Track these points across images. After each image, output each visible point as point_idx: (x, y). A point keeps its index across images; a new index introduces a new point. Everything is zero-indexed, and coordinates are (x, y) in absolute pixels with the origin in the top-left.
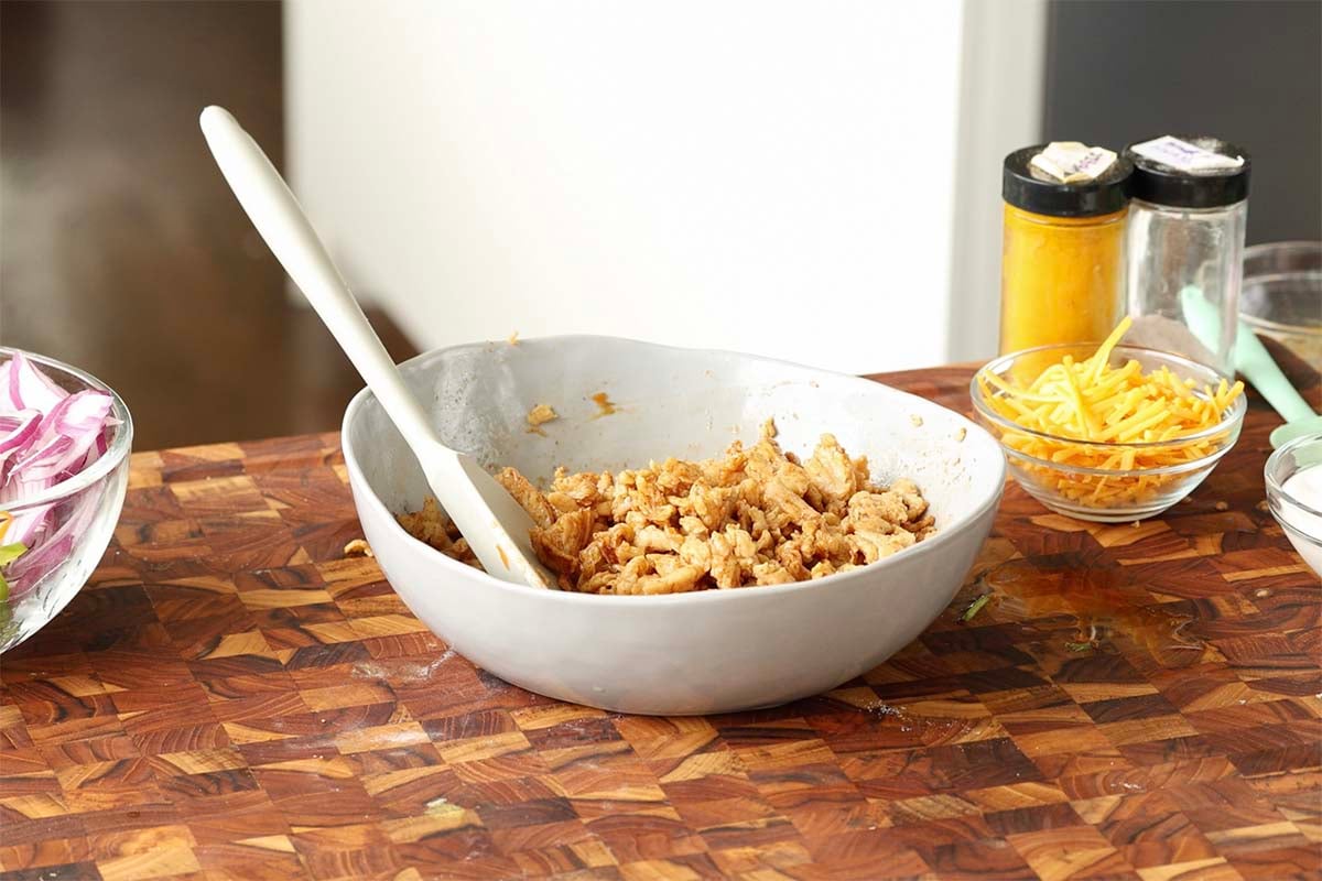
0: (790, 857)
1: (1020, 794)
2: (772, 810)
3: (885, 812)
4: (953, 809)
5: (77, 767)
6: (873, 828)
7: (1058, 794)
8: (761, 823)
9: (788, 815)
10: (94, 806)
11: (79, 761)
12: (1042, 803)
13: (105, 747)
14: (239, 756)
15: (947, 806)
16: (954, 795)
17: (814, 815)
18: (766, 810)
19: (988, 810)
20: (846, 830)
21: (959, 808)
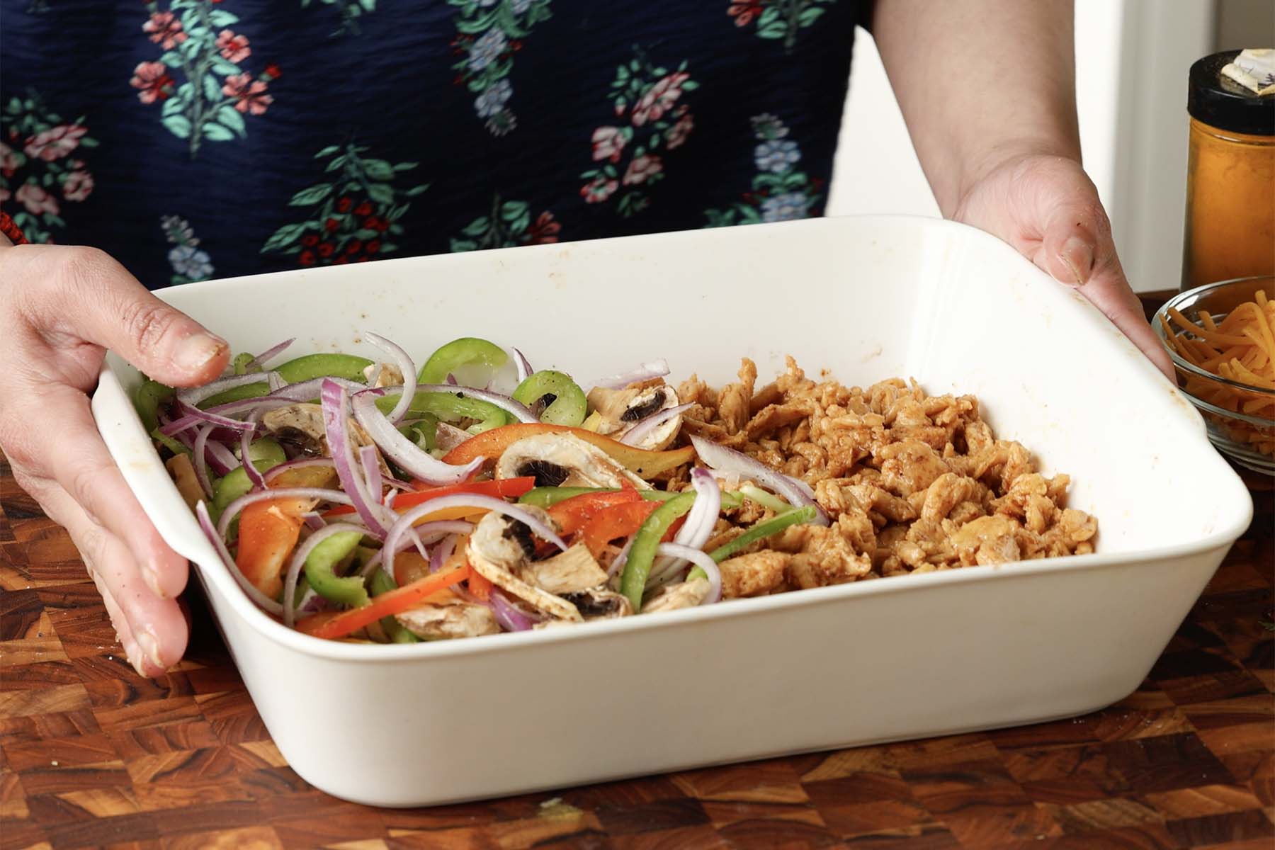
1: (1207, 799)
2: (927, 815)
3: (1056, 820)
4: (1131, 816)
5: (149, 757)
6: (1041, 837)
7: (1249, 799)
8: (915, 830)
9: (946, 820)
10: (167, 803)
11: (152, 750)
12: (1231, 809)
13: (181, 735)
15: (1125, 812)
16: (1133, 799)
17: (975, 821)
18: (920, 815)
19: (1171, 818)
20: (1012, 838)
21: (1139, 814)
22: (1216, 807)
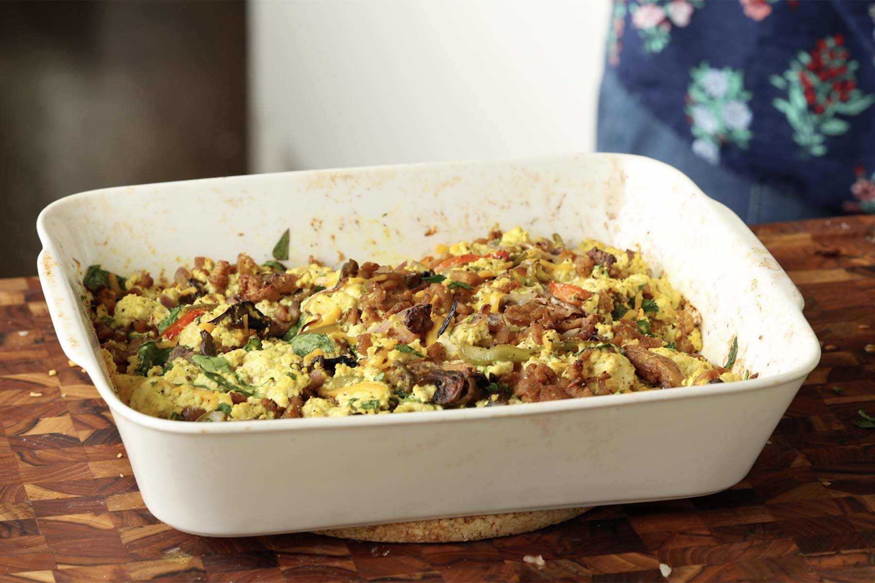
1: (624, 561)
2: (428, 566)
3: (516, 572)
4: (570, 571)
8: (418, 575)
9: (440, 570)
12: (640, 569)
14: (31, 510)
15: (566, 569)
16: (573, 560)
17: (460, 571)
18: (424, 566)
19: (596, 573)
21: (575, 570)
22: (630, 566)
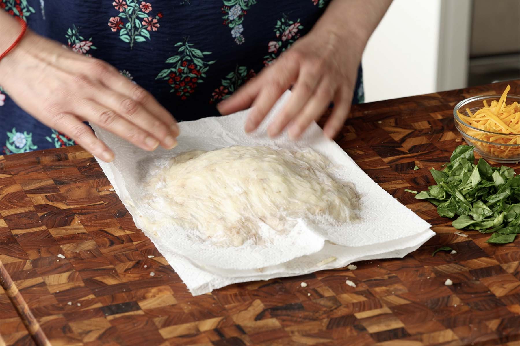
0: (400, 290)
1: (481, 262)
2: (389, 272)
3: (432, 271)
4: (457, 269)
5: (122, 264)
6: (428, 278)
7: (495, 262)
8: (386, 277)
9: (395, 273)
10: (131, 279)
11: (122, 261)
12: (490, 265)
13: (131, 256)
15: (455, 268)
16: (456, 263)
17: (405, 274)
18: (387, 272)
19: (470, 269)
20: (418, 279)
21: (459, 268)
22: (485, 265)
